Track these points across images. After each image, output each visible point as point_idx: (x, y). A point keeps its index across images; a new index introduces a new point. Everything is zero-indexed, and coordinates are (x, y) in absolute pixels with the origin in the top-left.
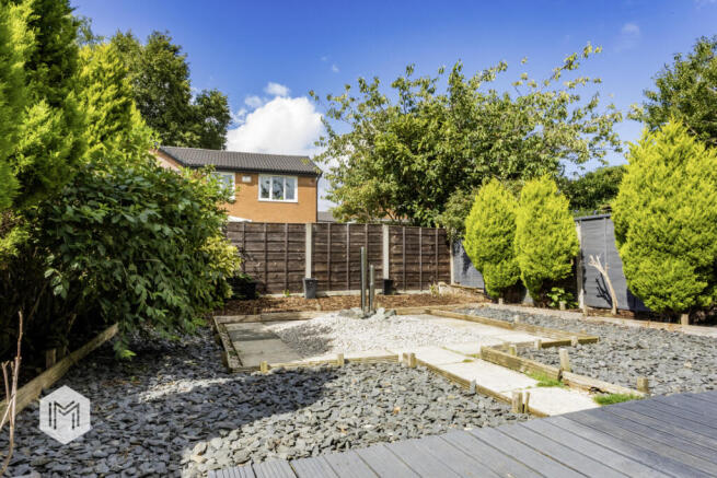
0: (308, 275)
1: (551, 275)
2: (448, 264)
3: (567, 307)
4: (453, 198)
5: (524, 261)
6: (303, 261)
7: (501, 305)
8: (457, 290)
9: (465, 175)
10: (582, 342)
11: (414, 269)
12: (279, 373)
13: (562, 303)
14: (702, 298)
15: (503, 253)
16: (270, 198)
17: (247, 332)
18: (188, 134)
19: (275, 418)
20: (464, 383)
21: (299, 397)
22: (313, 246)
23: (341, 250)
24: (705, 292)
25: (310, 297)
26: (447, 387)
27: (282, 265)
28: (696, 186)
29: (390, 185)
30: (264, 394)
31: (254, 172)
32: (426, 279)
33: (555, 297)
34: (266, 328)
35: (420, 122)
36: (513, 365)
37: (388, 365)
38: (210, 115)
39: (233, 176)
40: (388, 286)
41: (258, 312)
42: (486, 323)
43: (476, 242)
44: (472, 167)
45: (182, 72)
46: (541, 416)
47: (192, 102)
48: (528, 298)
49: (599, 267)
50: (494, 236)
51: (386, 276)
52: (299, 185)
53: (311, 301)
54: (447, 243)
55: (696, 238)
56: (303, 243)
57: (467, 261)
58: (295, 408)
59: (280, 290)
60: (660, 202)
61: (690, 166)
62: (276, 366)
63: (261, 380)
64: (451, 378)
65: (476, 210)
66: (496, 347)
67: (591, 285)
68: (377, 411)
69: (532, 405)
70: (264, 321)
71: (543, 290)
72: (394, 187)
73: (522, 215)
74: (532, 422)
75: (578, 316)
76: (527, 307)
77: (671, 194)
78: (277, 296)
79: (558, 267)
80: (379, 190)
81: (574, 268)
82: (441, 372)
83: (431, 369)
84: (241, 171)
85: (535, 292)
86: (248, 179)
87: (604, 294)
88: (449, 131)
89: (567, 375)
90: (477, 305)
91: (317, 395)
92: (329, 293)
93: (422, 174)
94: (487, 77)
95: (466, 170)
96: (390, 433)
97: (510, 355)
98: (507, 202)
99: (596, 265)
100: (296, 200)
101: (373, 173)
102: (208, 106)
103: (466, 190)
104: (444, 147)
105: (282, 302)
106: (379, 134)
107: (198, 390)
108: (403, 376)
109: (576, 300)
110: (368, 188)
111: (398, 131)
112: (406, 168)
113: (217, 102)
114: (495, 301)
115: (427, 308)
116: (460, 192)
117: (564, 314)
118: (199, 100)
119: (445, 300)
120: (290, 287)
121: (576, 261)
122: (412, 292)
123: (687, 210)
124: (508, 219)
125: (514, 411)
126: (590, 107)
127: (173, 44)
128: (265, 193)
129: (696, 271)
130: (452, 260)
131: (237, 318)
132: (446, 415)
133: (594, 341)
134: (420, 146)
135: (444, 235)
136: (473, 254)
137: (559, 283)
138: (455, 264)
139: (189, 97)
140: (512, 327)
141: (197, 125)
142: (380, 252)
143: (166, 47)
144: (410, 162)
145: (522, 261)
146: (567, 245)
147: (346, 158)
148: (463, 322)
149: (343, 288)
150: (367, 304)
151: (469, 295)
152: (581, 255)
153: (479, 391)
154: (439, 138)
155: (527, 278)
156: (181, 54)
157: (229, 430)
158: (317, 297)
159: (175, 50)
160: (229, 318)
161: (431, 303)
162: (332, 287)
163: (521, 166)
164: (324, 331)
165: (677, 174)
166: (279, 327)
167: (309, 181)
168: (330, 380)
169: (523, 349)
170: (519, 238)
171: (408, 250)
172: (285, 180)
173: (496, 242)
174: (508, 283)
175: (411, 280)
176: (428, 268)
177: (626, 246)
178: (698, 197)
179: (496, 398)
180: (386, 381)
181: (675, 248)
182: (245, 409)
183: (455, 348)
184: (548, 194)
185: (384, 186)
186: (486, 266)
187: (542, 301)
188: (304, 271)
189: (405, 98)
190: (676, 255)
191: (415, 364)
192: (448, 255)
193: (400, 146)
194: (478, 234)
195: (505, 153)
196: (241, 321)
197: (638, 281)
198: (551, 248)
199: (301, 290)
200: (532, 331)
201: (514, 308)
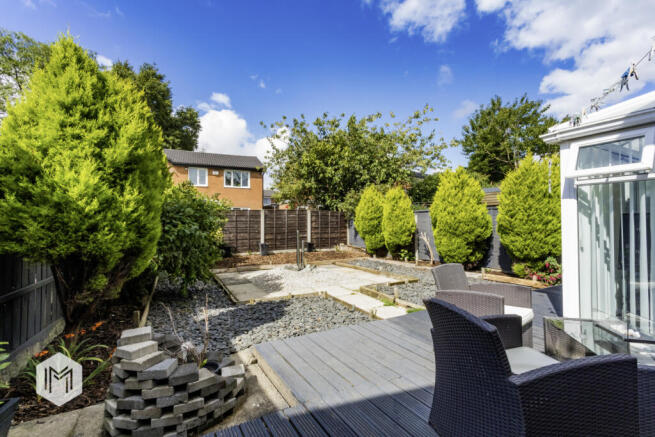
0: (262, 241)
1: (401, 243)
2: (345, 233)
3: (409, 260)
4: (349, 195)
5: (387, 235)
6: (259, 233)
7: (375, 259)
8: (350, 249)
9: (356, 179)
10: (410, 282)
11: (326, 236)
12: (260, 303)
13: (406, 259)
14: (470, 257)
15: (376, 229)
16: (232, 186)
17: (231, 279)
18: (171, 138)
19: (265, 325)
20: (350, 306)
21: (274, 315)
22: (265, 224)
23: (282, 226)
24: (472, 254)
25: (264, 255)
26: (342, 308)
27: (247, 235)
28: (468, 201)
29: (312, 184)
30: (257, 315)
31: (220, 168)
32: (333, 242)
33: (403, 255)
34: (242, 276)
35: (330, 146)
36: (374, 295)
37: (314, 298)
38: (186, 124)
39: (206, 171)
40: (311, 247)
41: (235, 266)
42: (365, 271)
43: (361, 223)
44: (361, 175)
45: (166, 94)
46: (380, 319)
47: (173, 115)
48: (389, 255)
49: (425, 239)
50: (371, 219)
51: (309, 240)
52: (252, 177)
53: (265, 257)
54: (345, 220)
55: (467, 228)
56: (259, 222)
57: (357, 233)
58: (274, 320)
59: (245, 250)
60: (451, 209)
61: (466, 190)
62: (257, 300)
63: (252, 308)
64: (345, 303)
65: (361, 204)
66: (367, 286)
67: (422, 247)
68: (311, 321)
69: (378, 315)
70: (239, 272)
71: (397, 251)
72: (314, 186)
73: (386, 209)
74: (376, 323)
75: (413, 265)
76: (388, 261)
77: (456, 205)
78: (244, 254)
79: (404, 238)
80: (304, 187)
81: (413, 239)
82: (339, 301)
83: (335, 299)
84: (211, 168)
85: (393, 252)
86: (217, 173)
87: (428, 253)
88: (347, 154)
89: (397, 300)
90: (361, 259)
91: (282, 314)
92: (275, 252)
93: (331, 179)
94: (370, 120)
95: (357, 176)
96: (317, 329)
97: (373, 290)
98: (379, 200)
99: (424, 238)
100: (249, 187)
101: (300, 176)
102: (185, 118)
103: (357, 190)
104: (344, 163)
105: (247, 258)
106: (305, 153)
107: (222, 314)
108: (321, 303)
109: (414, 256)
110: (297, 185)
111: (318, 152)
112: (321, 175)
113: (191, 115)
114: (372, 256)
115: (333, 261)
116: (353, 191)
117: (407, 265)
118: (178, 113)
119: (344, 256)
120: (252, 248)
121: (414, 236)
122: (324, 250)
123: (463, 213)
124: (379, 210)
125: (370, 318)
126: (430, 138)
127: (158, 73)
128: (228, 182)
129: (467, 244)
130: (348, 230)
131: (223, 270)
132: (341, 320)
133: (416, 281)
134: (329, 162)
135: (343, 215)
136: (359, 229)
137: (405, 247)
138: (349, 233)
139: (171, 111)
140: (378, 273)
141: (177, 132)
142: (306, 226)
143: (154, 75)
144: (324, 172)
145: (386, 234)
146: (409, 226)
147: (284, 165)
148: (352, 270)
149: (283, 248)
150: (299, 260)
151: (358, 252)
152: (417, 232)
153: (357, 309)
154: (341, 158)
155: (389, 244)
156: (165, 81)
157: (247, 331)
158: (268, 255)
159: (161, 78)
160: (218, 270)
161: (336, 258)
162: (276, 248)
163: (388, 175)
164: (277, 278)
165: (460, 195)
166: (251, 275)
167: (257, 174)
168: (286, 306)
169: (380, 287)
170: (385, 222)
171: (322, 225)
172: (241, 174)
173: (372, 223)
174: (379, 246)
175: (324, 243)
176: (334, 235)
177: (436, 230)
178: (469, 207)
179: (363, 312)
180: (314, 306)
181: (458, 232)
182: (250, 322)
183: (347, 286)
184: (400, 198)
185: (308, 185)
186: (367, 237)
187: (396, 257)
188: (259, 239)
189: (321, 130)
190: (458, 236)
191: (327, 297)
192: (346, 228)
193: (317, 162)
194: (363, 218)
195: (379, 168)
196: (225, 272)
197: (442, 248)
198: (401, 228)
199: (258, 251)
200: (388, 275)
201: (381, 260)
